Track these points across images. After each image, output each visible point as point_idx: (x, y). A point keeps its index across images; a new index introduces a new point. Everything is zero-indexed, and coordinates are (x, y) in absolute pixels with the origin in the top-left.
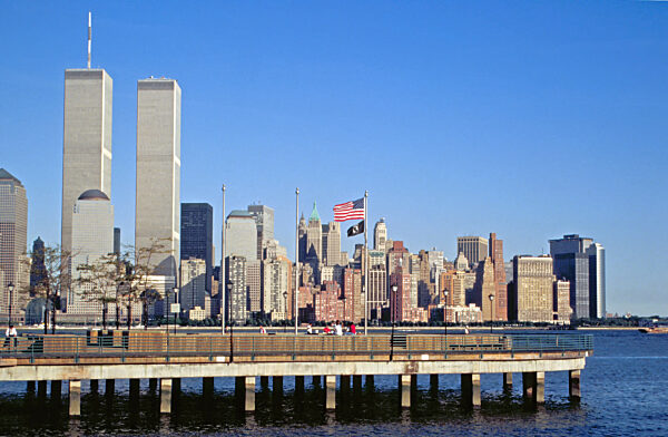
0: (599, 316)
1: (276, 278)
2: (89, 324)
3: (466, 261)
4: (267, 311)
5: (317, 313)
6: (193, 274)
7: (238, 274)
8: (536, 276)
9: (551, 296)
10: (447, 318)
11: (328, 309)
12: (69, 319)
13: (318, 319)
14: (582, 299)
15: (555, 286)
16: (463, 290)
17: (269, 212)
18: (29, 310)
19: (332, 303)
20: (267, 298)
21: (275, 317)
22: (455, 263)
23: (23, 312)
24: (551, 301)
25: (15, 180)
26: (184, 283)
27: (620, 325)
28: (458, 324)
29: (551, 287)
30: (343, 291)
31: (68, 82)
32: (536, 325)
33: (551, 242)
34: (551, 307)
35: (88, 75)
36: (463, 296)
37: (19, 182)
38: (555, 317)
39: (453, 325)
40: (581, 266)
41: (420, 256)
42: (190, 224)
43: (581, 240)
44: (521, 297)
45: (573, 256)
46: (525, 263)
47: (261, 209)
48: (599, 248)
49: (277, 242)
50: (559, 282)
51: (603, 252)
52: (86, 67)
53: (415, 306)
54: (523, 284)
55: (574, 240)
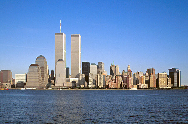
0: (179, 86)
1: (100, 78)
2: (59, 88)
3: (148, 74)
4: (98, 85)
5: (109, 86)
6: (82, 77)
7: (91, 77)
8: (163, 77)
9: (166, 82)
10: (140, 87)
11: (112, 85)
12: (56, 87)
13: (110, 87)
14: (175, 82)
15: (167, 79)
16: (145, 81)
17: (103, 64)
18: (47, 85)
19: (113, 84)
20: (99, 83)
21: (100, 87)
22: (145, 74)
23: (46, 86)
24: (166, 83)
25: (44, 57)
26: (80, 79)
27: (183, 88)
28: (142, 88)
29: (166, 80)
30: (115, 81)
31: (56, 36)
32: (161, 88)
33: (169, 69)
34: (166, 84)
35: (60, 34)
36: (145, 82)
37: (45, 58)
38: (167, 87)
39: (141, 88)
40: (175, 75)
41: (137, 73)
42: (84, 66)
43: (176, 69)
44: (159, 82)
45: (173, 73)
46: (160, 74)
47: (101, 63)
48: (179, 71)
49: (105, 70)
50: (168, 79)
51: (180, 72)
52: (60, 32)
53: (132, 84)
54: (160, 79)
55: (174, 69)
